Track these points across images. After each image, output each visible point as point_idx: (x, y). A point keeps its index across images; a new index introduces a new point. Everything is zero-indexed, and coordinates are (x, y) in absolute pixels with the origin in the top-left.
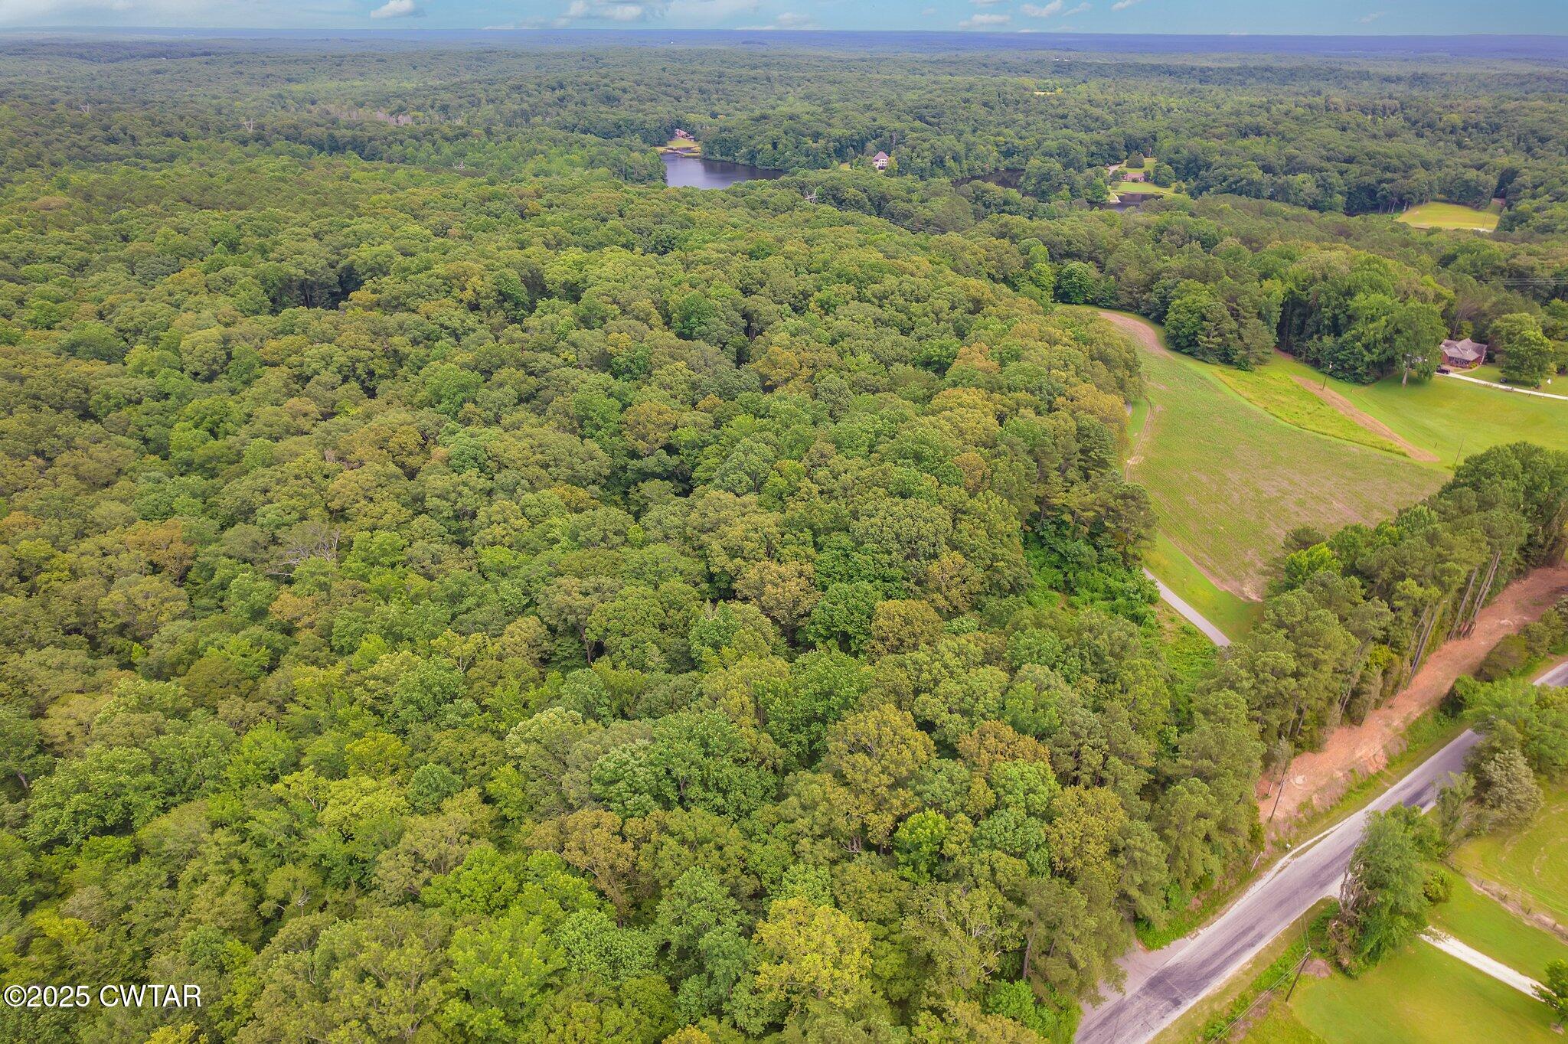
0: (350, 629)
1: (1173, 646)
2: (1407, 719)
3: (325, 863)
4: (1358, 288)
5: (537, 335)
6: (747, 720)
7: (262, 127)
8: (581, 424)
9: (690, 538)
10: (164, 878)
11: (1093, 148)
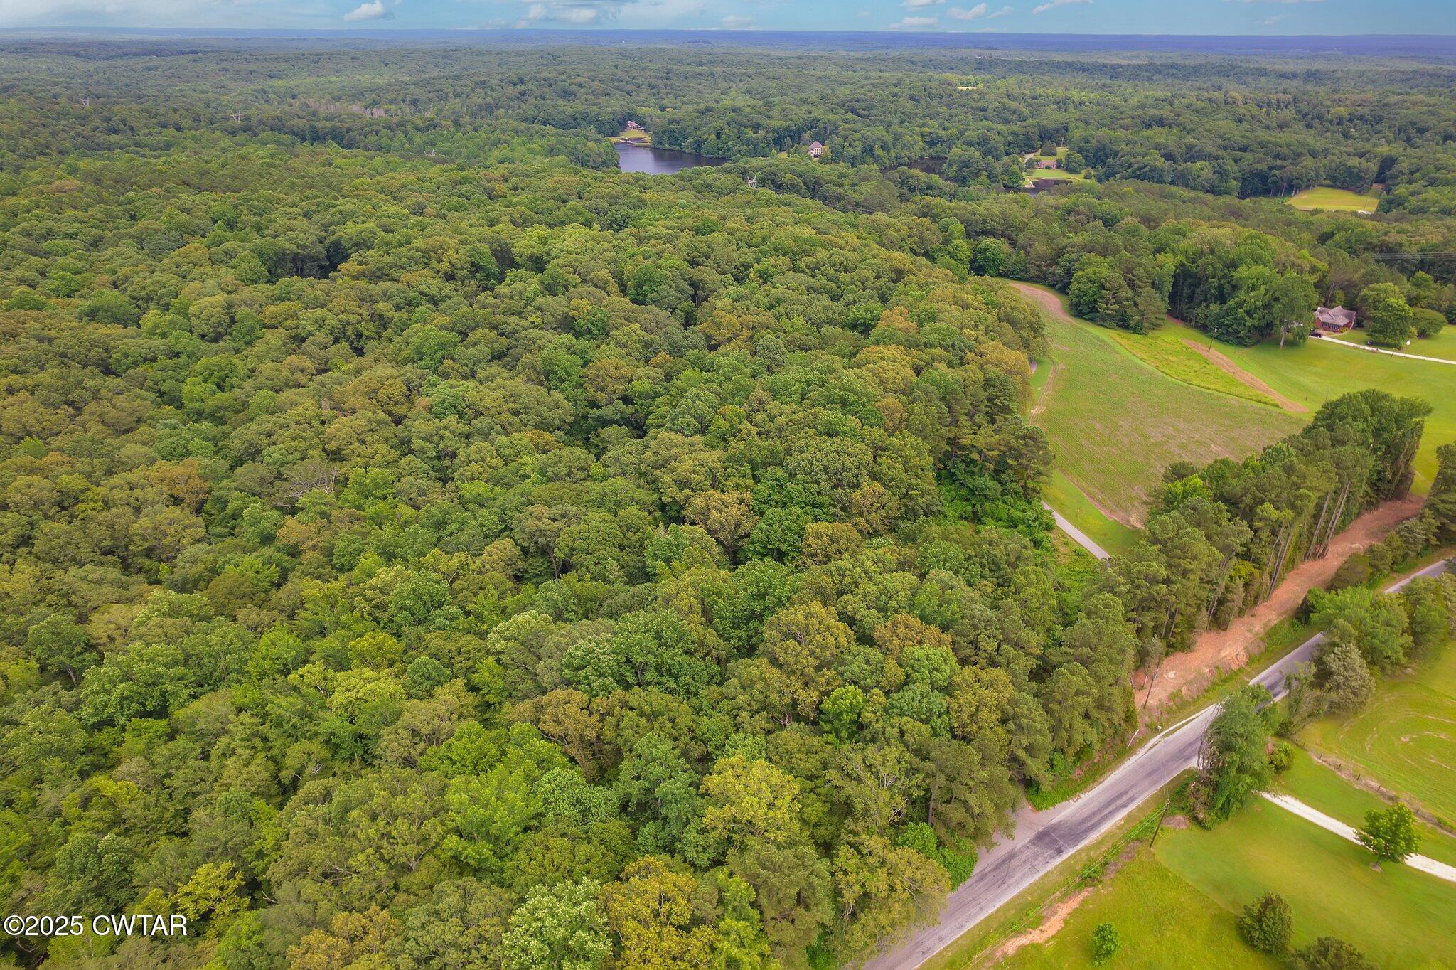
0: (350, 549)
1: (1066, 566)
2: (1266, 625)
3: (334, 740)
4: (1241, 260)
5: (506, 300)
6: (696, 617)
7: (248, 118)
8: (548, 376)
9: (645, 474)
10: (198, 751)
11: (1010, 138)
